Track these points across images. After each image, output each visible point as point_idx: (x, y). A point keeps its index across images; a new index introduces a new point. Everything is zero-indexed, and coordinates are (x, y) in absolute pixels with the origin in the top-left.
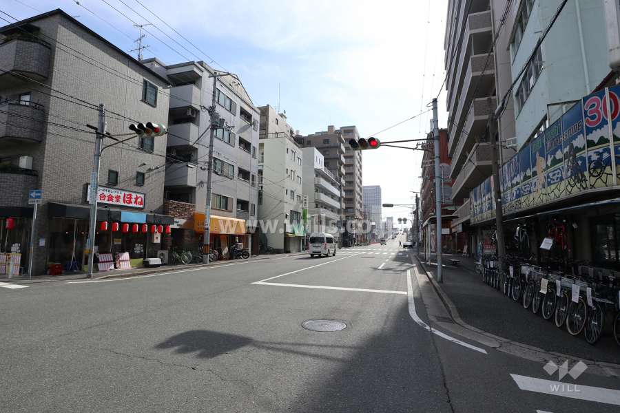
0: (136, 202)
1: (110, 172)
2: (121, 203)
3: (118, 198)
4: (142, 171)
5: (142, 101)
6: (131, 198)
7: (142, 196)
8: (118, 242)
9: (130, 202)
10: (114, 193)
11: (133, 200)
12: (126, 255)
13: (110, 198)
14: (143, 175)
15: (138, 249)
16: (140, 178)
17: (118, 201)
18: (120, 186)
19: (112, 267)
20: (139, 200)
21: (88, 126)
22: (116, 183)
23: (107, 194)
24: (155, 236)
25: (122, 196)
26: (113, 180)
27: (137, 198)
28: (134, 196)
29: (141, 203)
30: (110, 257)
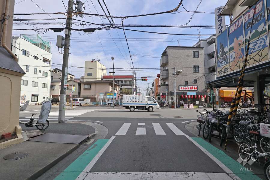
0: (194, 89)
1: (185, 81)
2: (190, 89)
3: (188, 88)
4: (196, 79)
5: (193, 58)
6: (192, 88)
7: (197, 87)
8: (189, 101)
9: (192, 89)
10: (187, 87)
11: (193, 88)
12: (192, 105)
13: (186, 88)
14: (196, 80)
15: (197, 102)
16: (195, 81)
17: (188, 89)
18: (188, 85)
19: (188, 107)
20: (196, 88)
21: (172, 73)
22: (187, 84)
23: (185, 87)
24: (202, 99)
25: (189, 87)
26: (186, 83)
27: (195, 87)
28: (193, 87)
29: (196, 89)
30: (187, 105)
